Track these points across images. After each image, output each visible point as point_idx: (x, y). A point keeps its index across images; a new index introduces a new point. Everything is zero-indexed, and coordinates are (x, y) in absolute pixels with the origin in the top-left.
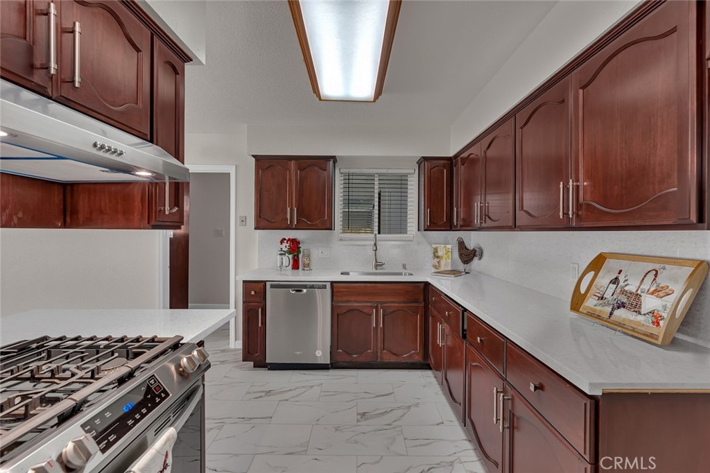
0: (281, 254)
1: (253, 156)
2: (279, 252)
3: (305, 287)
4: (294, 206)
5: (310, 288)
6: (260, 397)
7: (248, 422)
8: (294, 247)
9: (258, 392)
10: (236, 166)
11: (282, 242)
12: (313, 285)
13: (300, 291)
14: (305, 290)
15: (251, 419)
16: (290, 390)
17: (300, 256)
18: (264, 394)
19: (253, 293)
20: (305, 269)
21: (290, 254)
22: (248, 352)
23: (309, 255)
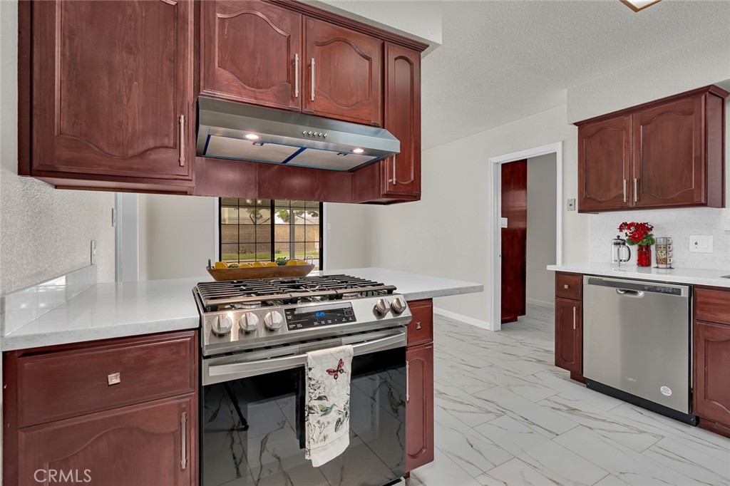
0: (616, 244)
1: (575, 124)
2: (615, 241)
3: (642, 288)
4: (634, 176)
5: (649, 290)
6: (559, 409)
7: (529, 425)
8: (640, 234)
9: (558, 403)
10: (563, 142)
11: (621, 228)
12: (655, 287)
13: (635, 293)
14: (641, 294)
15: (534, 424)
16: (604, 421)
17: (653, 248)
18: (566, 409)
19: (566, 287)
20: (660, 266)
21: (632, 244)
22: (562, 357)
23: (667, 246)
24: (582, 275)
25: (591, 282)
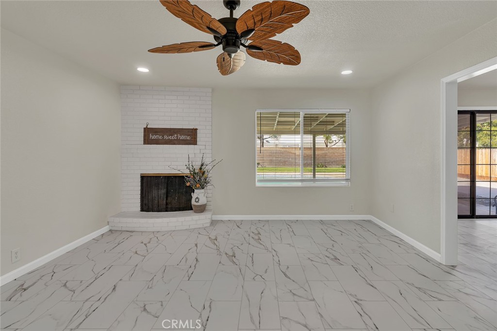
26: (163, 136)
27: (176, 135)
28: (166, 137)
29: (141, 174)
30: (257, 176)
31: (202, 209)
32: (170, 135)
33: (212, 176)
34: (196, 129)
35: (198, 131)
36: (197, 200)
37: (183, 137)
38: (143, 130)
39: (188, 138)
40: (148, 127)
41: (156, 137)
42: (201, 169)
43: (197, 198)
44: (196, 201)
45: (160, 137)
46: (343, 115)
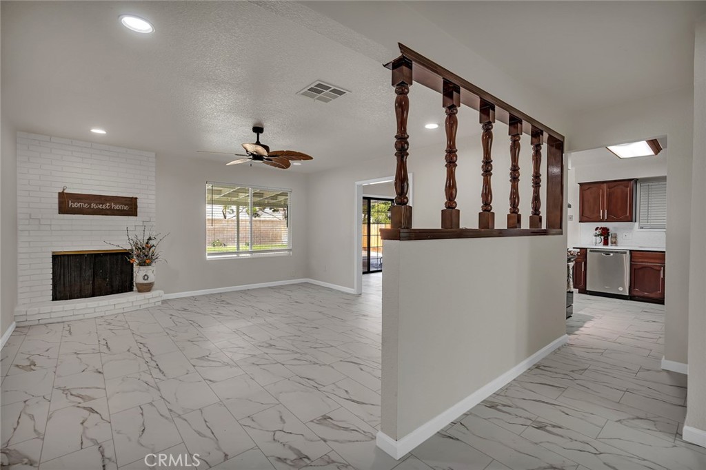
0: (596, 236)
1: (579, 184)
2: (594, 234)
4: (605, 209)
5: (615, 253)
8: (605, 233)
11: (596, 229)
12: (618, 252)
13: (609, 254)
14: (612, 254)
17: (609, 237)
19: (579, 254)
20: (613, 245)
21: (601, 236)
22: (577, 284)
23: (615, 237)
24: (586, 249)
25: (591, 251)
26: (90, 204)
27: (108, 204)
28: (93, 206)
29: (53, 252)
30: (207, 249)
31: (147, 288)
32: (100, 204)
33: (160, 250)
34: (136, 198)
35: (138, 201)
36: (146, 277)
37: (118, 207)
38: (57, 196)
39: (126, 208)
40: (65, 192)
41: (79, 205)
42: (147, 243)
43: (146, 275)
44: (144, 279)
45: (86, 206)
46: (285, 194)
